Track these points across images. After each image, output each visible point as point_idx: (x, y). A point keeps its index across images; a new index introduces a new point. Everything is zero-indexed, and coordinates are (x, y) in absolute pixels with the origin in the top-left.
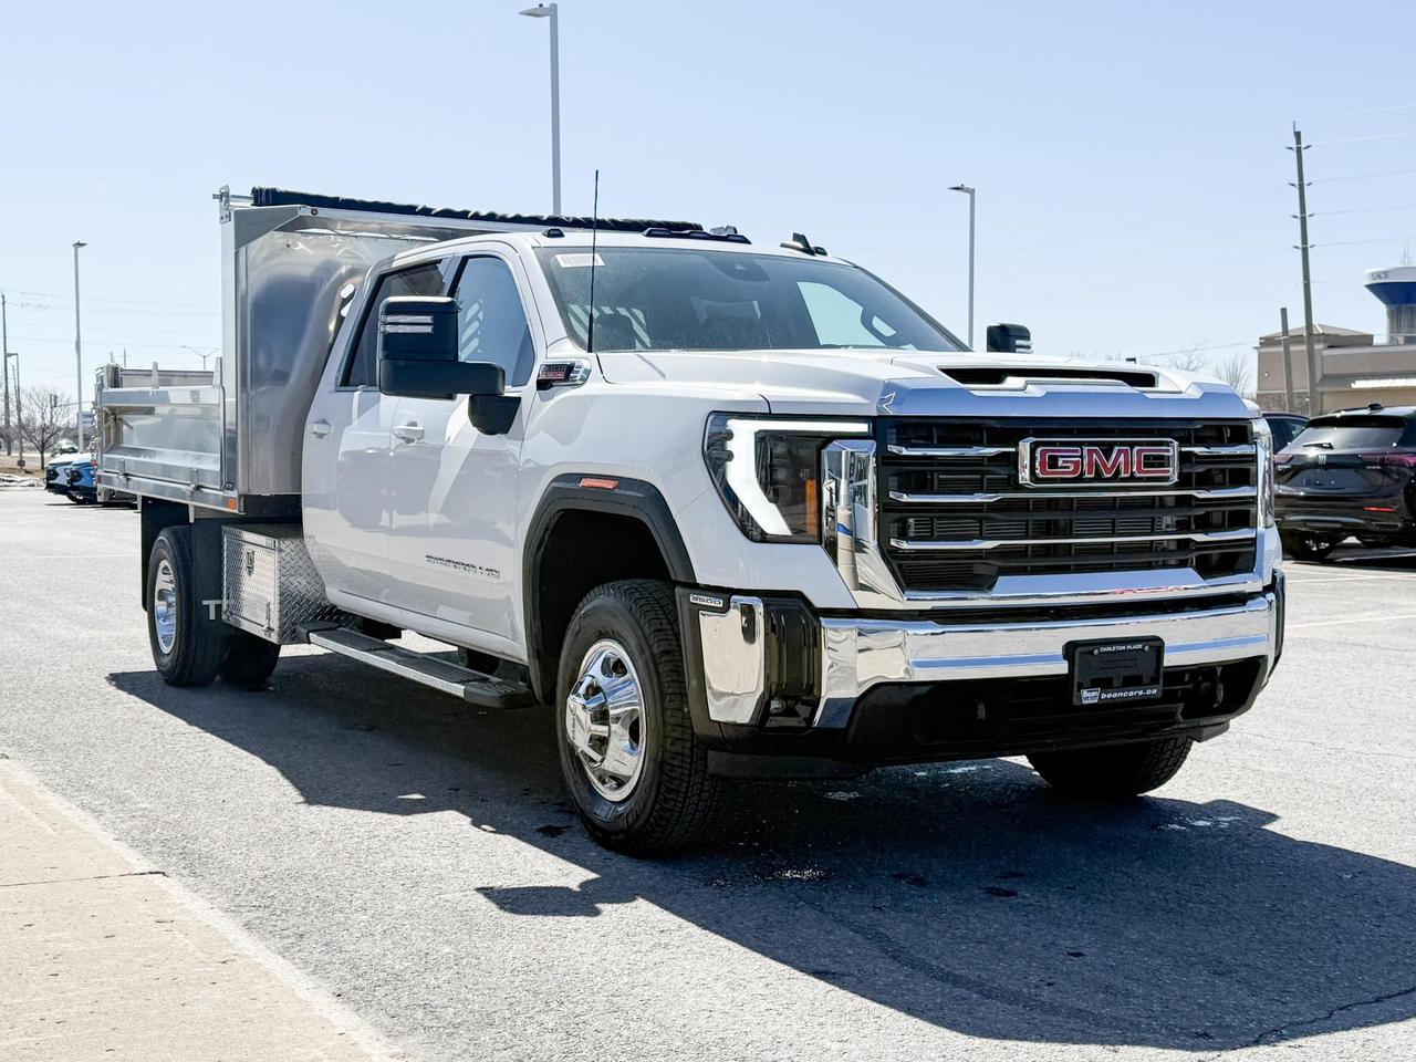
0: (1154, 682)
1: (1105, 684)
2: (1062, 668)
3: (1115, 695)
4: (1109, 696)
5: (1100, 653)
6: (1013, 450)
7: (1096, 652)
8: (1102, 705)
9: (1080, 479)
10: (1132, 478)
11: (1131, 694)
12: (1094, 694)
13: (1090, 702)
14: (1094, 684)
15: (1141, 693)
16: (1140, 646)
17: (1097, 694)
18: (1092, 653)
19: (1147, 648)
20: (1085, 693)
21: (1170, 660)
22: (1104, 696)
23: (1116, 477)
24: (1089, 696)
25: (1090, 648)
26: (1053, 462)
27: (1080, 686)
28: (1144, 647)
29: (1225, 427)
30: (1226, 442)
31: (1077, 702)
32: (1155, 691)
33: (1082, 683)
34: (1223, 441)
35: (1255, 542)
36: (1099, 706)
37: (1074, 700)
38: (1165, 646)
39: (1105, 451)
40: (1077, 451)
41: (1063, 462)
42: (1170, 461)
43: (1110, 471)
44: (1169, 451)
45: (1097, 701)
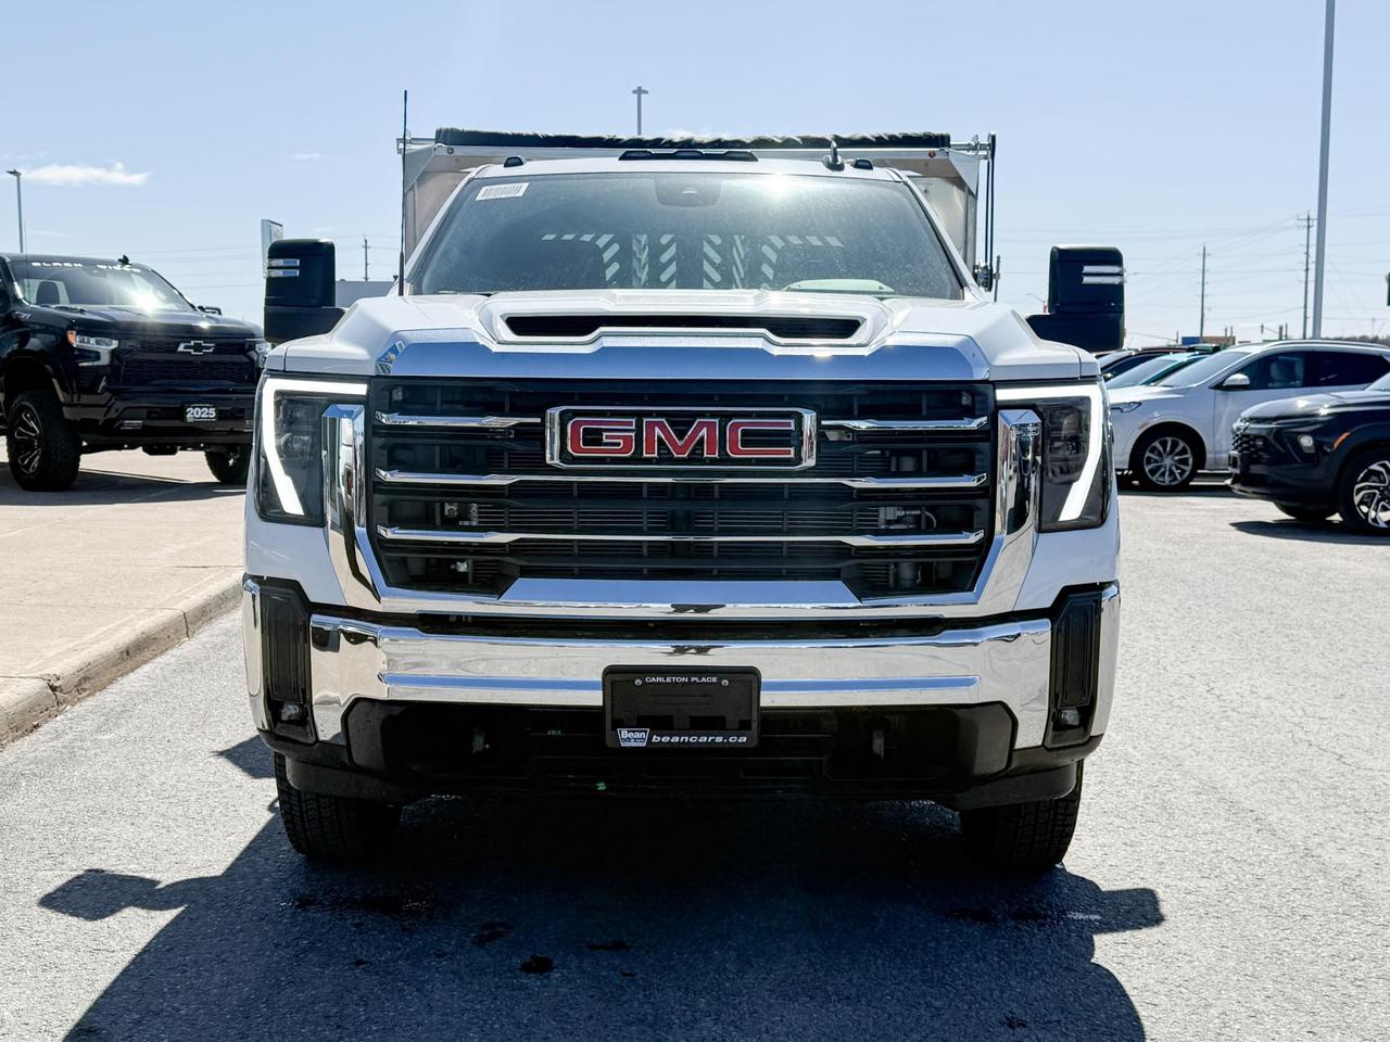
0: (744, 726)
1: (658, 724)
2: (595, 698)
3: (676, 739)
4: (665, 739)
5: (644, 683)
6: (538, 420)
7: (638, 682)
8: (654, 749)
9: (637, 459)
10: (724, 460)
11: (703, 739)
12: (638, 735)
13: (633, 744)
14: (640, 723)
15: (719, 739)
16: (714, 680)
17: (645, 735)
18: (631, 682)
19: (725, 681)
20: (624, 733)
21: (768, 699)
22: (656, 739)
23: (695, 458)
24: (632, 738)
25: (629, 676)
26: (593, 437)
27: (619, 723)
28: (719, 680)
29: (920, 393)
30: (924, 413)
31: (609, 743)
32: (745, 739)
33: (622, 720)
34: (920, 411)
35: (983, 550)
36: (649, 751)
37: (604, 740)
38: (763, 680)
39: (681, 424)
40: (630, 424)
41: (607, 437)
42: (792, 439)
43: (681, 450)
44: (789, 425)
45: (644, 744)
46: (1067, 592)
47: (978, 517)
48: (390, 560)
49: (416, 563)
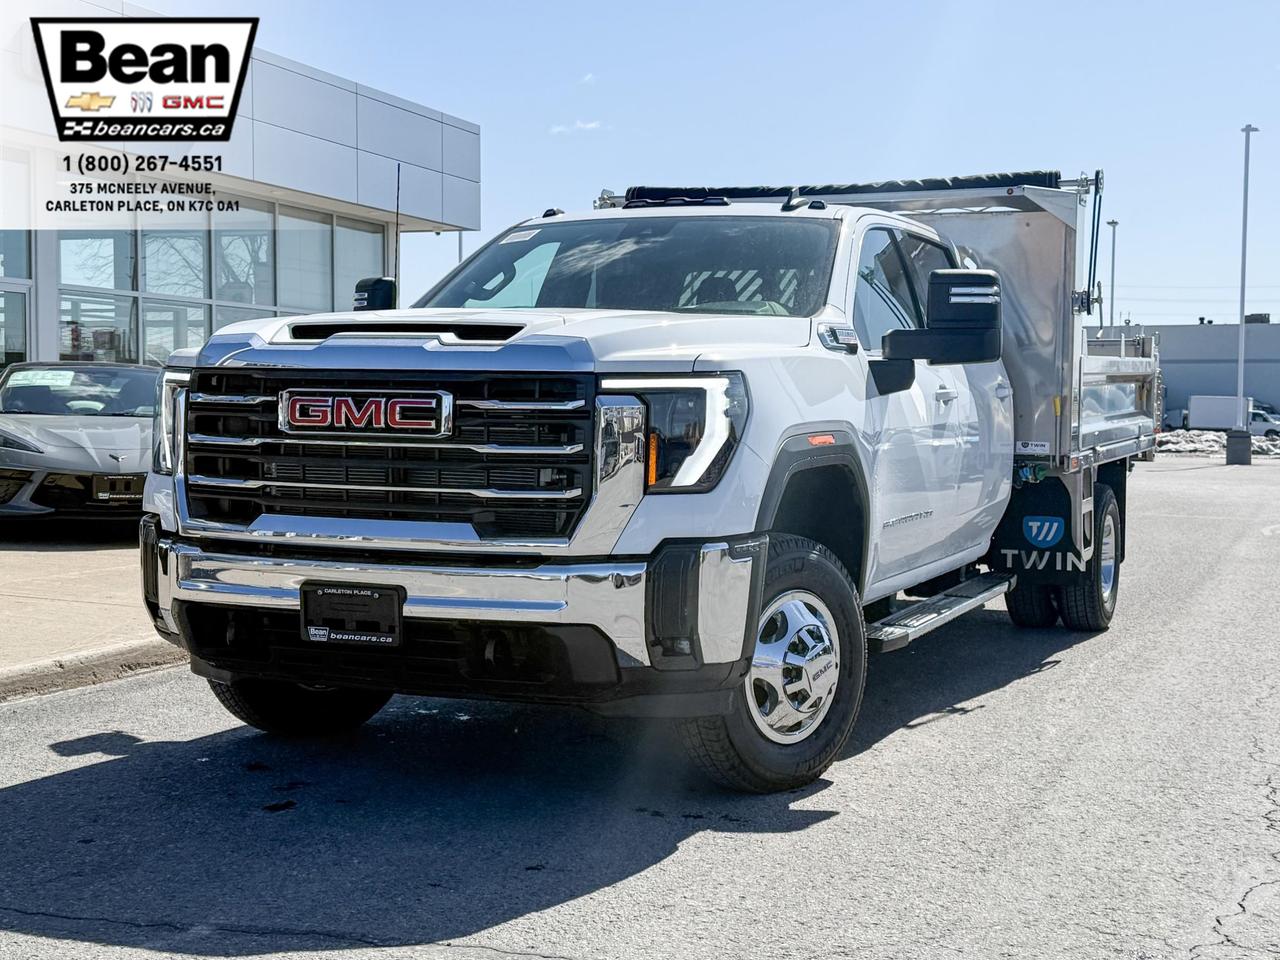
0: (391, 630)
1: (336, 625)
2: (294, 603)
3: (346, 637)
4: (339, 637)
5: (324, 594)
6: (276, 398)
7: (320, 592)
8: (330, 643)
9: (330, 427)
11: (364, 638)
12: (322, 632)
13: (318, 639)
14: (323, 623)
15: (374, 639)
16: (369, 593)
17: (326, 633)
18: (316, 592)
19: (376, 595)
20: (312, 630)
21: (409, 610)
22: (333, 636)
23: (369, 427)
24: (318, 634)
25: (314, 588)
26: (304, 411)
27: (310, 623)
28: (373, 593)
29: (534, 381)
30: (537, 396)
31: (304, 638)
32: (390, 640)
33: (312, 621)
34: (533, 396)
35: (582, 505)
36: (330, 645)
37: (299, 635)
38: (408, 594)
39: (360, 402)
40: (327, 401)
41: (313, 411)
42: (434, 414)
43: (359, 421)
44: (430, 403)
45: (325, 640)
46: (666, 543)
47: (578, 478)
48: (195, 499)
49: (225, 502)
